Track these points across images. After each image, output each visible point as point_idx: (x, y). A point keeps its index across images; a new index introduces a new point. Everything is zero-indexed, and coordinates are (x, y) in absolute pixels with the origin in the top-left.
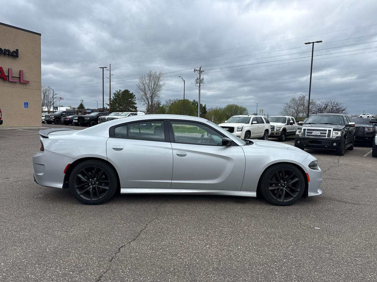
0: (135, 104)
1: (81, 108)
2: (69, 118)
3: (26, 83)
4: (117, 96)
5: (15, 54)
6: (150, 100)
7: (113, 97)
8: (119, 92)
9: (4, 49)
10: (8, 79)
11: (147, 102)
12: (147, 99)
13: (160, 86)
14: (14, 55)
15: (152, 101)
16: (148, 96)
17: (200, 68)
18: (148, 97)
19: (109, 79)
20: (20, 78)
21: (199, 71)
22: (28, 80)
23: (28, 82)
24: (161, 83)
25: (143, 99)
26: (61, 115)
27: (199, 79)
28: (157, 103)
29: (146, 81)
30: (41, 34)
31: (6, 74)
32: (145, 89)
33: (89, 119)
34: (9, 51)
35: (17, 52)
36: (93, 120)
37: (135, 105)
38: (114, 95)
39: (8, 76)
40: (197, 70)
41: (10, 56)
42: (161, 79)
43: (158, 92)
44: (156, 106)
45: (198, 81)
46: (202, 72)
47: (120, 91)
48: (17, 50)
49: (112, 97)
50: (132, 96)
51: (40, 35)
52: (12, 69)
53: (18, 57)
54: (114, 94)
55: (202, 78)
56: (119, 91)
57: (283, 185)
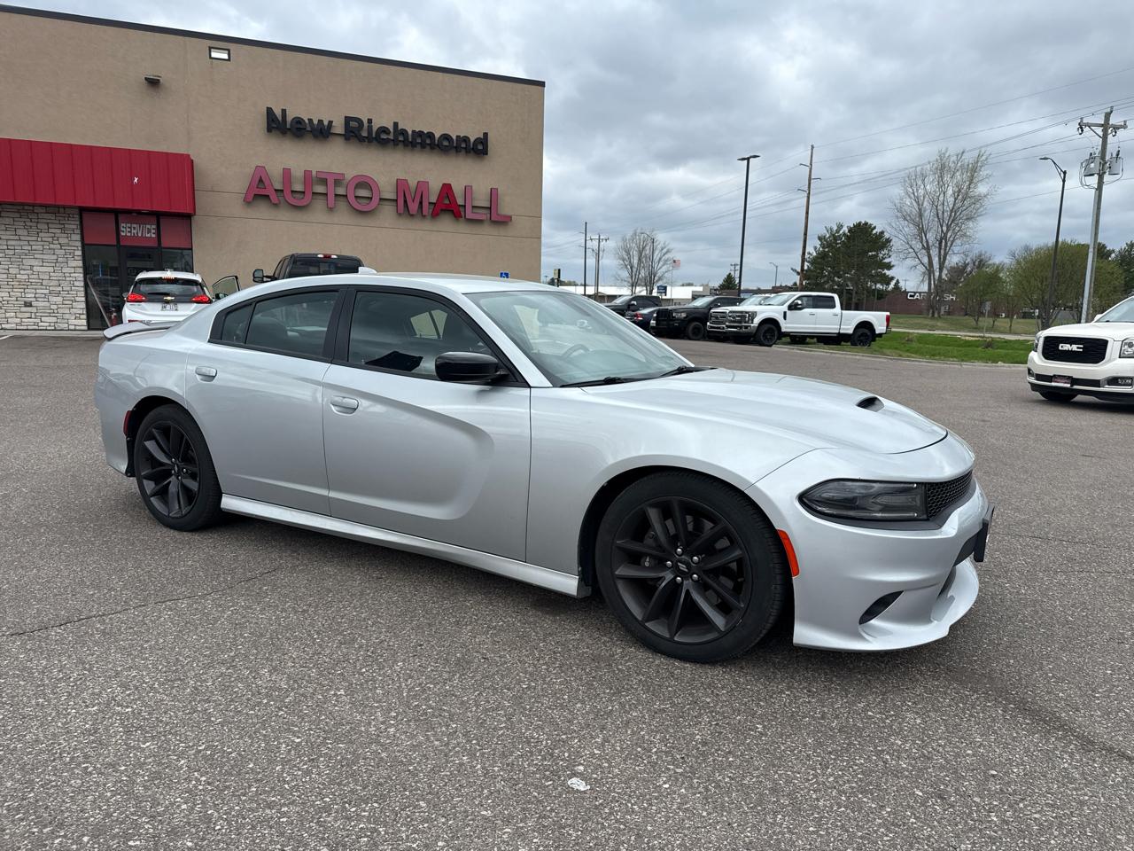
0: (889, 267)
1: (729, 288)
2: (642, 315)
3: (503, 222)
4: (829, 245)
5: (480, 147)
6: (934, 252)
7: (815, 248)
8: (838, 231)
9: (457, 136)
10: (463, 213)
11: (926, 260)
12: (928, 249)
13: (979, 199)
14: (478, 148)
15: (946, 254)
16: (931, 237)
17: (1108, 116)
18: (930, 244)
19: (806, 194)
20: (490, 208)
21: (1102, 125)
22: (509, 213)
23: (510, 218)
24: (982, 189)
25: (911, 250)
26: (626, 307)
27: (1098, 160)
28: (974, 263)
29: (928, 187)
30: (544, 82)
31: (460, 201)
32: (921, 216)
33: (684, 315)
34: (466, 139)
35: (484, 141)
36: (695, 319)
37: (886, 271)
38: (818, 244)
39: (465, 206)
40: (1089, 125)
41: (470, 152)
42: (984, 173)
43: (971, 224)
44: (971, 272)
45: (1092, 165)
46: (1116, 128)
47: (840, 227)
48: (486, 135)
49: (810, 249)
50: (880, 242)
51: (542, 84)
52: (473, 188)
53: (487, 154)
54: (820, 238)
55: (1114, 155)
56: (835, 228)
57: (683, 567)
